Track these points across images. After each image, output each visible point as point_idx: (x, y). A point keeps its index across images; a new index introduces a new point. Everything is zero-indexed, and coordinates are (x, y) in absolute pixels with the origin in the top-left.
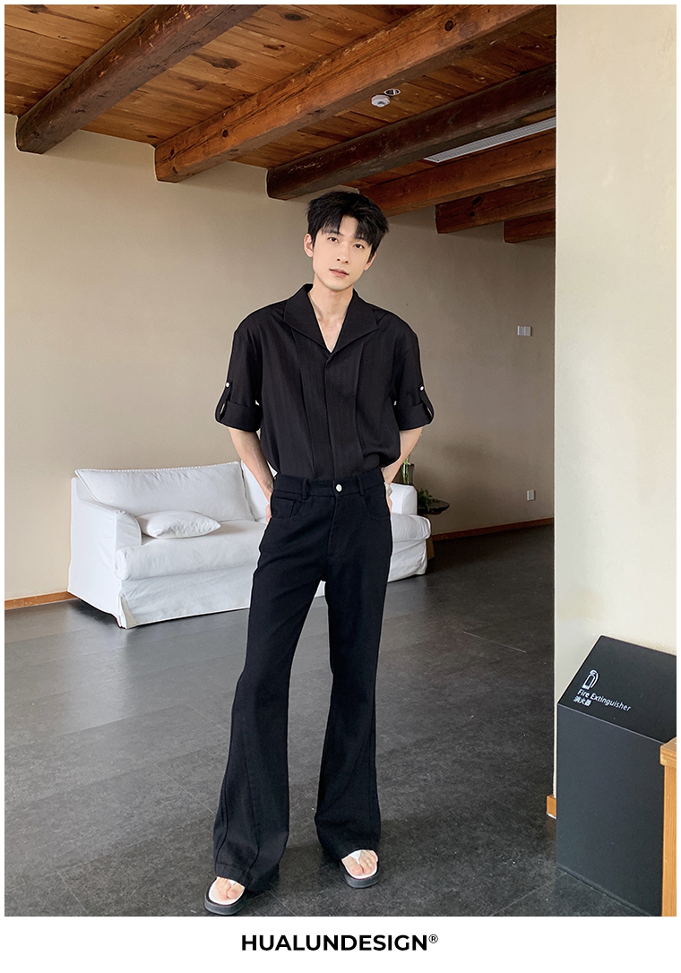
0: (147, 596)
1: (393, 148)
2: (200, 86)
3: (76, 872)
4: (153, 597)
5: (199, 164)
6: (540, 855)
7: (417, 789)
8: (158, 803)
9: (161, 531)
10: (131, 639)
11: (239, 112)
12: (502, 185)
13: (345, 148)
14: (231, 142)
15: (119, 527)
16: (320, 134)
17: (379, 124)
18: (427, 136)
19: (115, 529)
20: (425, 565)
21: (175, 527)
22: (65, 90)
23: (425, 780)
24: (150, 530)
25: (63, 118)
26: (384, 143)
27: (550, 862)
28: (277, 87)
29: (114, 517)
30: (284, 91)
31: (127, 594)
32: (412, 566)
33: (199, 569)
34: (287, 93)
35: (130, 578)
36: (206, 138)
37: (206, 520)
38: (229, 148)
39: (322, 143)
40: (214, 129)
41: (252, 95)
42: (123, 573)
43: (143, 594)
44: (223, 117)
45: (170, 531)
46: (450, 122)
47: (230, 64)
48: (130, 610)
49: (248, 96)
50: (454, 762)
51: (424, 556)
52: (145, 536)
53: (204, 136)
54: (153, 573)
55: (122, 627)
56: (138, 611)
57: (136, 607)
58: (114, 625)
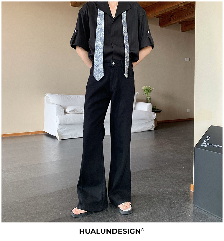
0: (66, 130)
4: (68, 131)
9: (70, 110)
10: (60, 143)
15: (57, 109)
20: (154, 127)
21: (74, 110)
24: (67, 111)
29: (56, 106)
31: (59, 129)
32: (149, 127)
35: (60, 124)
42: (58, 123)
43: (64, 129)
45: (73, 111)
48: (60, 134)
51: (154, 124)
52: (66, 113)
54: (67, 123)
55: (58, 140)
56: (63, 135)
57: (62, 134)
58: (56, 139)
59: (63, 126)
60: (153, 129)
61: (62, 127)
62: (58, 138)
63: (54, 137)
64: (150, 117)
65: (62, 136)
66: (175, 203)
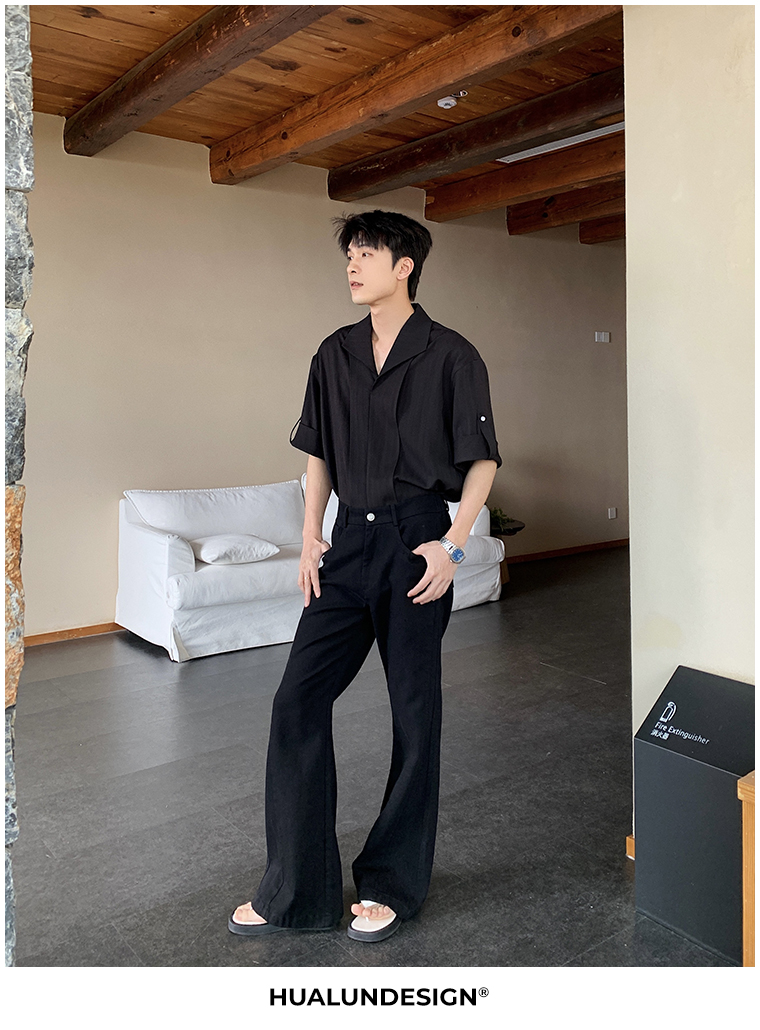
1: (460, 150)
2: (258, 87)
3: (131, 921)
4: (206, 628)
5: (257, 167)
6: (619, 899)
7: (489, 830)
8: (217, 848)
9: (215, 556)
10: (184, 673)
11: (299, 115)
12: (575, 187)
13: (410, 149)
14: (291, 144)
15: (171, 552)
16: (384, 134)
17: (446, 125)
18: (497, 138)
19: (167, 555)
20: (499, 591)
21: (231, 552)
22: (117, 92)
23: (499, 822)
24: (205, 556)
25: (114, 121)
26: (451, 145)
27: (630, 906)
28: (339, 89)
30: (347, 93)
31: (179, 624)
32: (483, 593)
33: (256, 597)
34: (348, 96)
35: (183, 608)
36: (264, 140)
37: (265, 543)
38: (289, 151)
39: (387, 143)
40: (272, 131)
41: (313, 96)
42: (175, 602)
43: (196, 624)
44: (282, 119)
45: (225, 556)
46: (520, 124)
47: (289, 66)
49: (308, 98)
50: (530, 801)
51: (498, 580)
52: (199, 562)
53: (261, 138)
54: (207, 602)
55: (174, 661)
56: (192, 643)
57: (189, 639)
58: (166, 659)
59: (193, 612)
60: (495, 597)
61: (187, 615)
62: (175, 656)
63: (159, 652)
64: (486, 558)
65: (187, 648)
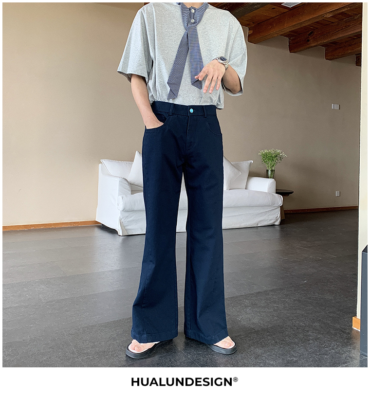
0: (133, 220)
10: (124, 241)
15: (120, 185)
20: (279, 220)
29: (118, 179)
31: (123, 218)
35: (124, 210)
48: (124, 227)
51: (279, 215)
54: (135, 209)
55: (119, 235)
56: (128, 227)
59: (130, 213)
60: (277, 223)
64: (273, 203)
65: (126, 230)
66: (327, 348)
